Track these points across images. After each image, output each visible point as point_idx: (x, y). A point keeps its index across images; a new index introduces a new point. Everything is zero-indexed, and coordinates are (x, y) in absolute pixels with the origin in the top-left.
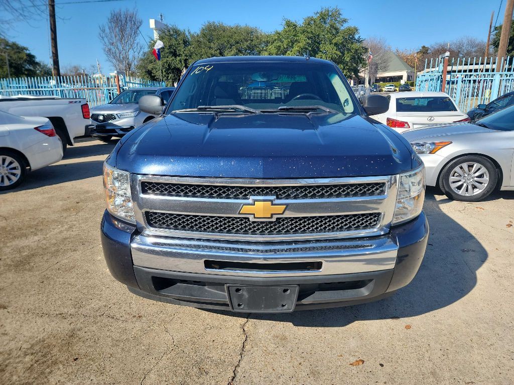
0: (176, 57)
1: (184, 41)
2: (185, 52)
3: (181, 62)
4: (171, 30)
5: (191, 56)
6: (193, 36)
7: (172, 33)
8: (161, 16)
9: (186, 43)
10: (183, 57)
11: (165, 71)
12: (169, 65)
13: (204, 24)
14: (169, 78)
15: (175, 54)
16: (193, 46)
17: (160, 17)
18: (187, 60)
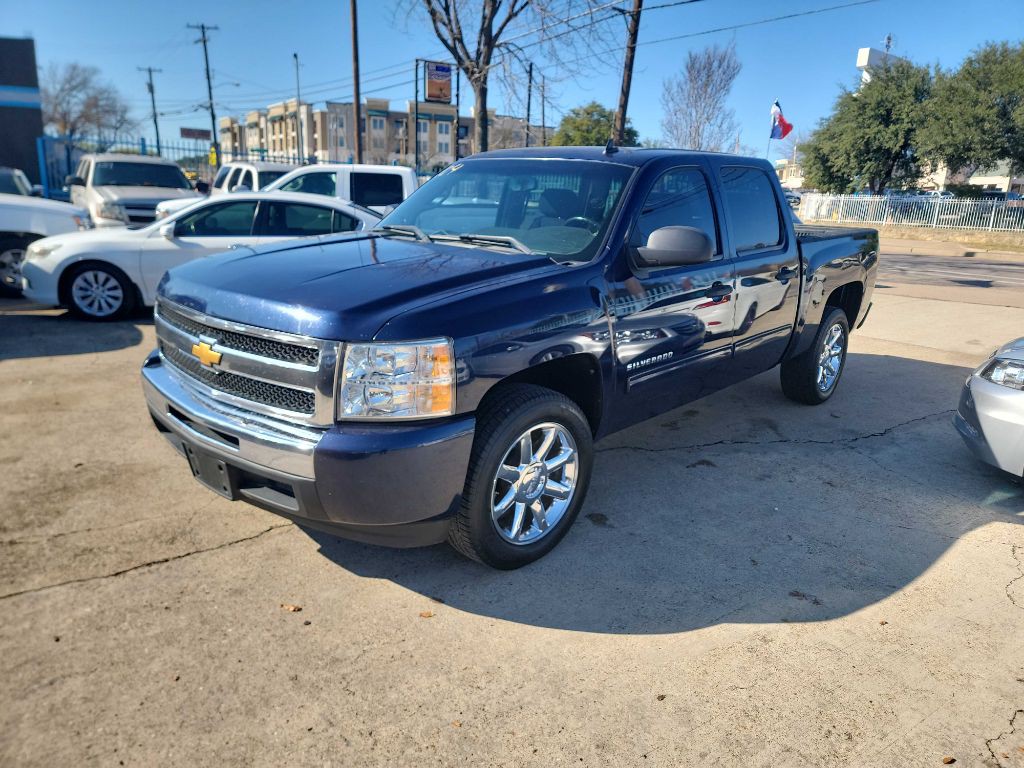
0: (887, 126)
1: (916, 89)
2: (912, 114)
3: (896, 136)
4: (893, 69)
5: (922, 122)
6: (941, 78)
7: (894, 73)
8: (889, 39)
9: (920, 94)
10: (906, 126)
11: (856, 157)
12: (867, 144)
13: (977, 49)
14: (864, 171)
15: (886, 120)
16: (935, 100)
17: (885, 41)
18: (914, 130)
